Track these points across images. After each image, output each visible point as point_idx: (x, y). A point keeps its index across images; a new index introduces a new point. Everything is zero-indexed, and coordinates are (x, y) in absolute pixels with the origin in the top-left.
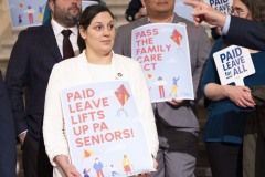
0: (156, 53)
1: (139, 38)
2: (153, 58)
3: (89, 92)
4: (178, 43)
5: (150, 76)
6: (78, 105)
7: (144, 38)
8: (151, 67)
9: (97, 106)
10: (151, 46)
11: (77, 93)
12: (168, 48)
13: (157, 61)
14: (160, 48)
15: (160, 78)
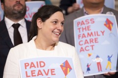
0: (93, 38)
1: (80, 26)
2: (91, 41)
3: (41, 64)
4: (110, 28)
5: (90, 55)
6: (32, 72)
7: (84, 26)
8: (90, 48)
9: (47, 74)
10: (90, 32)
11: (32, 63)
12: (103, 33)
13: (95, 44)
14: (97, 34)
15: (98, 57)
